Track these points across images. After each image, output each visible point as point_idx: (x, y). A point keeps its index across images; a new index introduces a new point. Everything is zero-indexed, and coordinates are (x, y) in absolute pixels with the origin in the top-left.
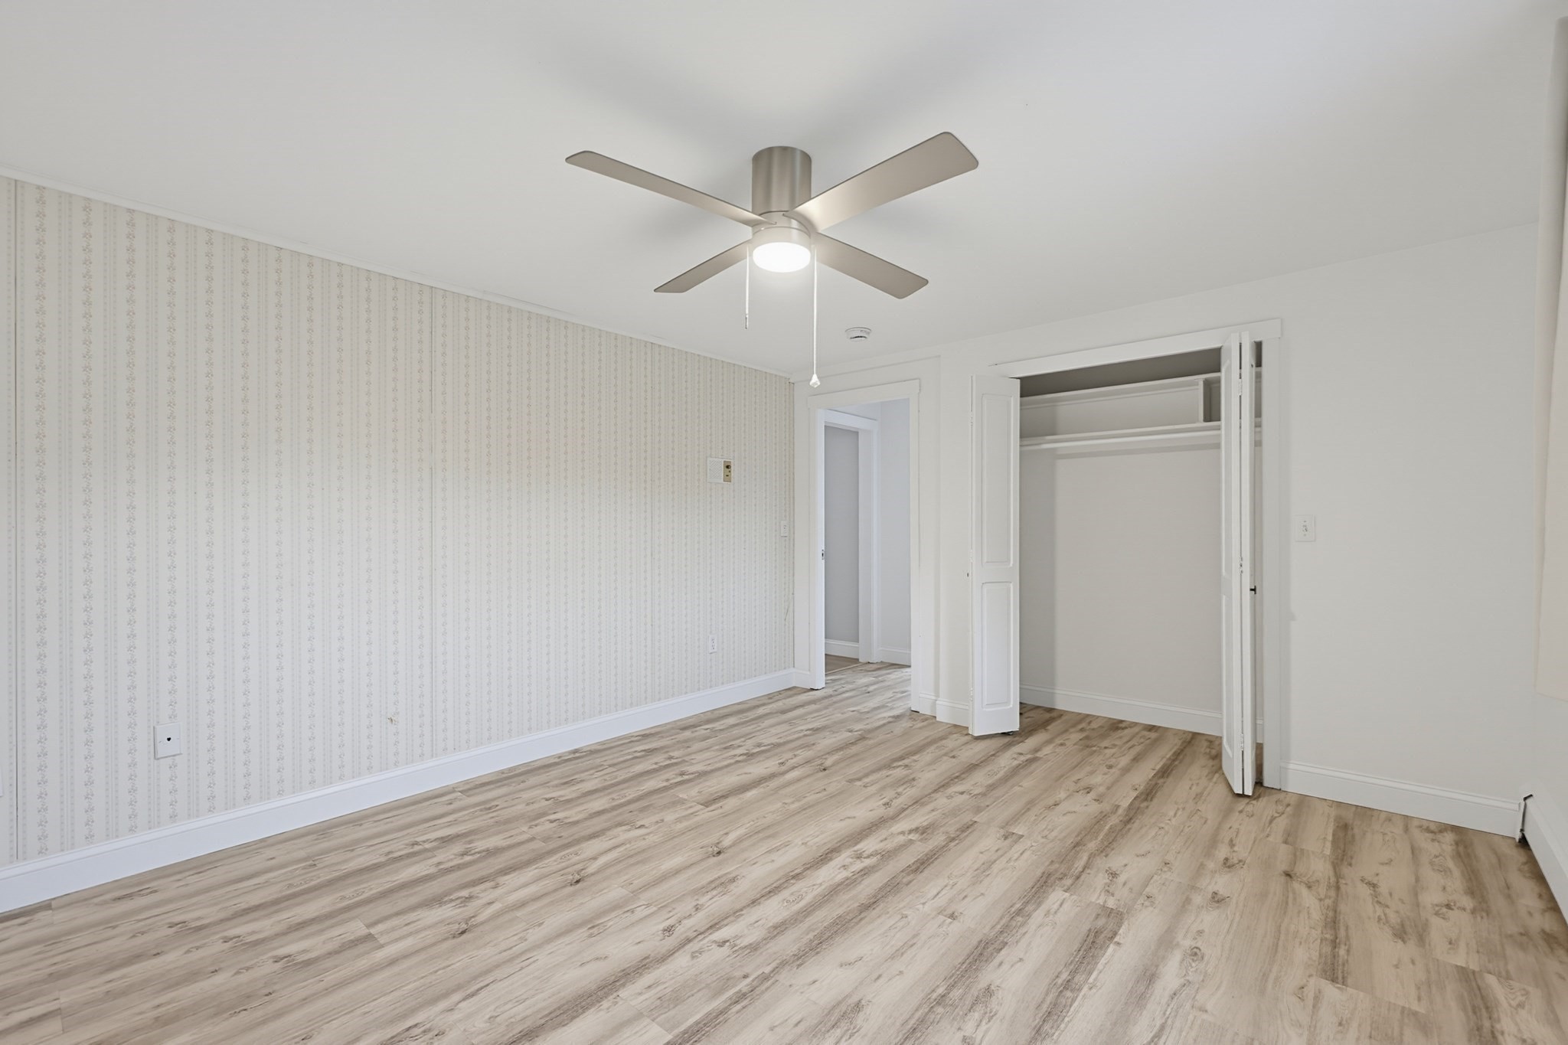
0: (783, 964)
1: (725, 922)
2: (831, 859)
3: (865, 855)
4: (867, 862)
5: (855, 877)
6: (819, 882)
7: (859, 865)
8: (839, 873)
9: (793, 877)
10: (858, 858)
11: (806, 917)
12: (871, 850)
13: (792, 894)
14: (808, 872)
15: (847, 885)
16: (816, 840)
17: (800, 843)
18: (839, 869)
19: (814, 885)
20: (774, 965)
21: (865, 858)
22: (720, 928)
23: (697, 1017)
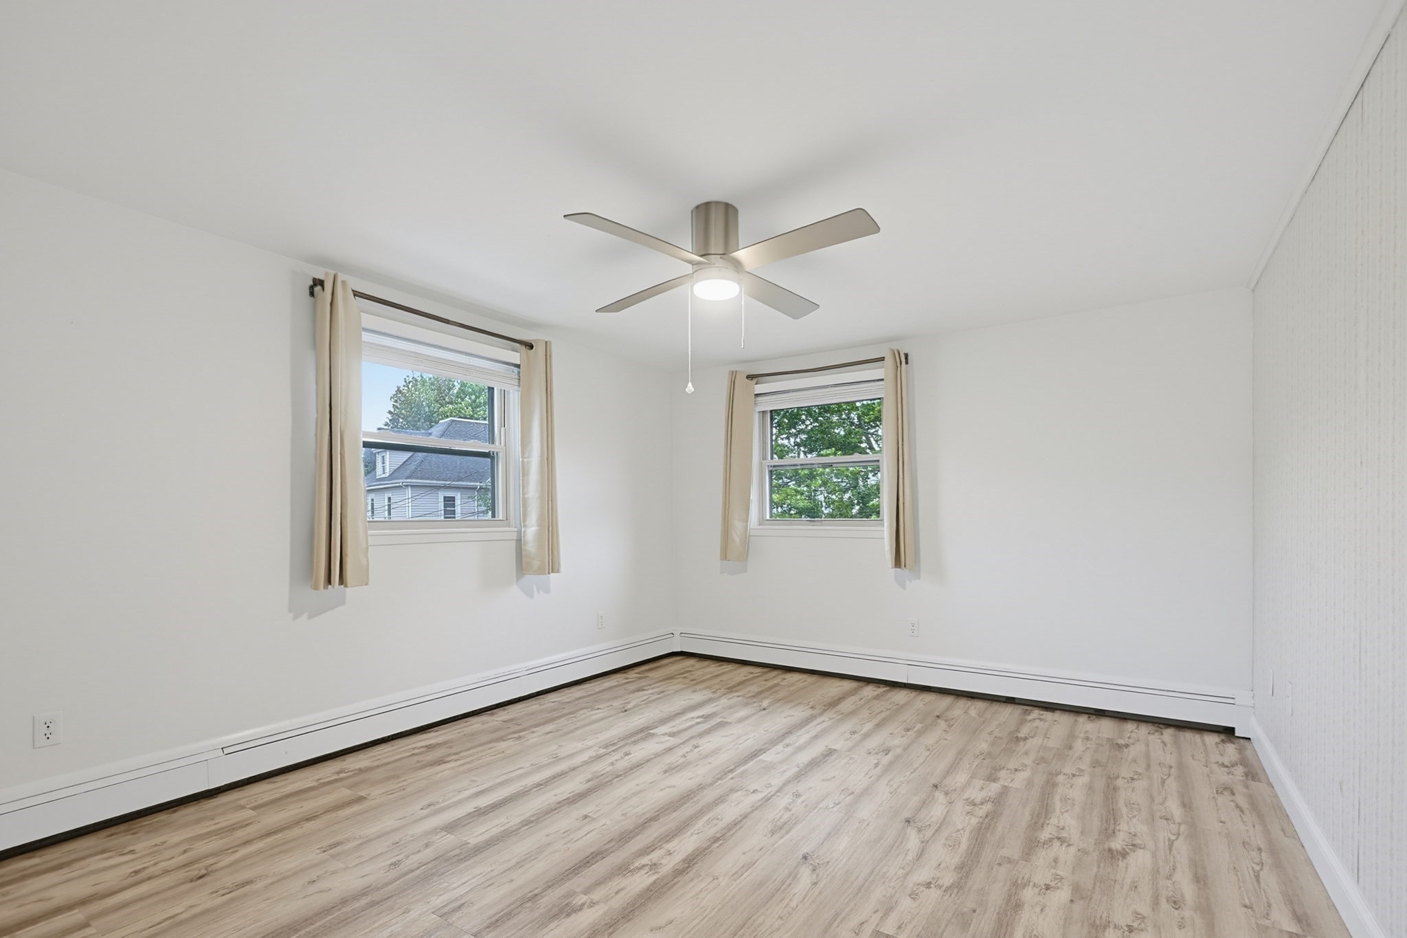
0: (711, 784)
1: (760, 803)
2: (684, 861)
3: (647, 869)
4: (645, 860)
5: (660, 844)
6: (695, 836)
7: (655, 856)
8: (675, 847)
9: (718, 839)
10: (655, 865)
11: (701, 810)
12: (638, 875)
13: (716, 825)
14: (705, 845)
15: (666, 836)
16: (702, 885)
17: (720, 879)
18: (674, 851)
19: (698, 833)
20: (717, 784)
21: (648, 865)
22: (762, 799)
23: (752, 763)
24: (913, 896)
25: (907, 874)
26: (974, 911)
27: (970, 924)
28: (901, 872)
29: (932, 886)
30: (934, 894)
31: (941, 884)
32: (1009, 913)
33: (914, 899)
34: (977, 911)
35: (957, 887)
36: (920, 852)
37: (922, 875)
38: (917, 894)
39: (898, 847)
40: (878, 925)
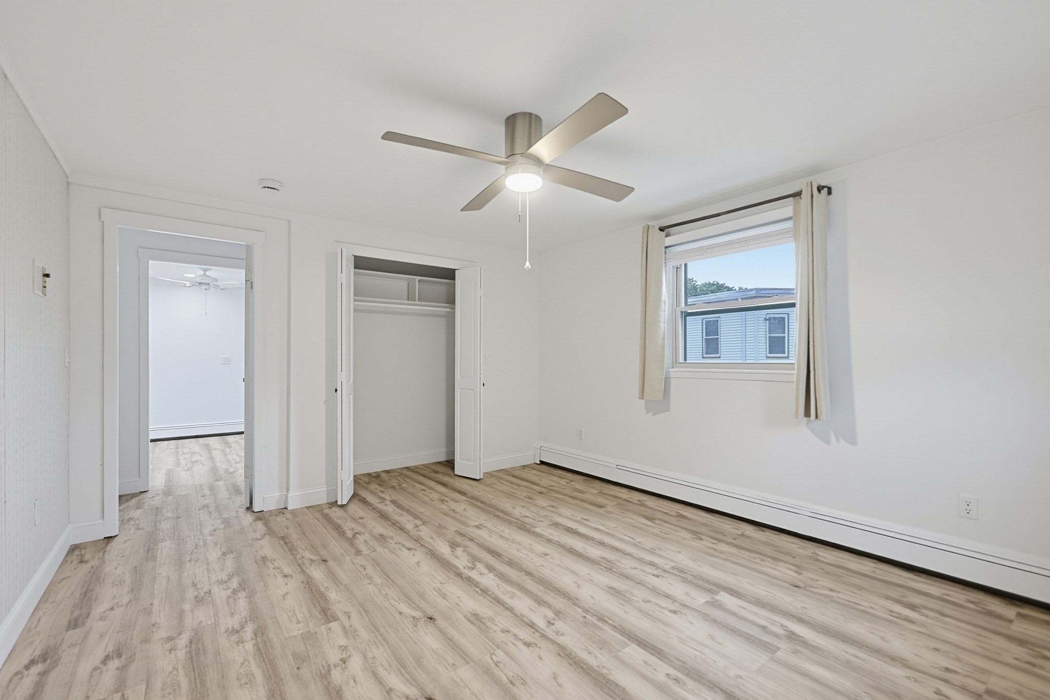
24: (344, 648)
25: (365, 657)
26: (298, 668)
27: (294, 659)
28: (370, 655)
29: (341, 663)
30: (334, 657)
31: (337, 668)
32: (274, 685)
33: (341, 647)
34: (296, 670)
35: (325, 675)
36: (379, 678)
37: (356, 664)
38: (343, 650)
39: (398, 669)
40: (341, 622)
